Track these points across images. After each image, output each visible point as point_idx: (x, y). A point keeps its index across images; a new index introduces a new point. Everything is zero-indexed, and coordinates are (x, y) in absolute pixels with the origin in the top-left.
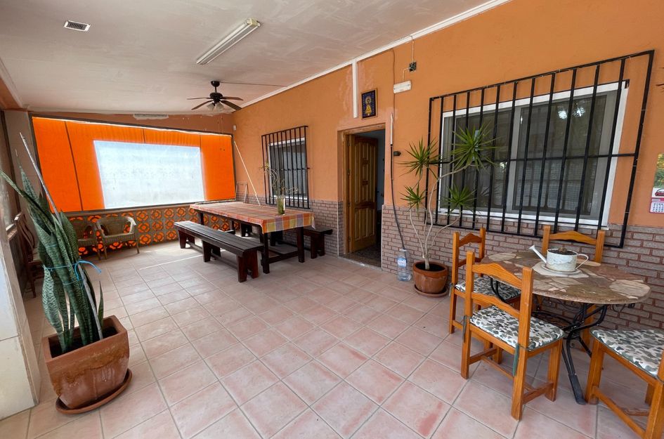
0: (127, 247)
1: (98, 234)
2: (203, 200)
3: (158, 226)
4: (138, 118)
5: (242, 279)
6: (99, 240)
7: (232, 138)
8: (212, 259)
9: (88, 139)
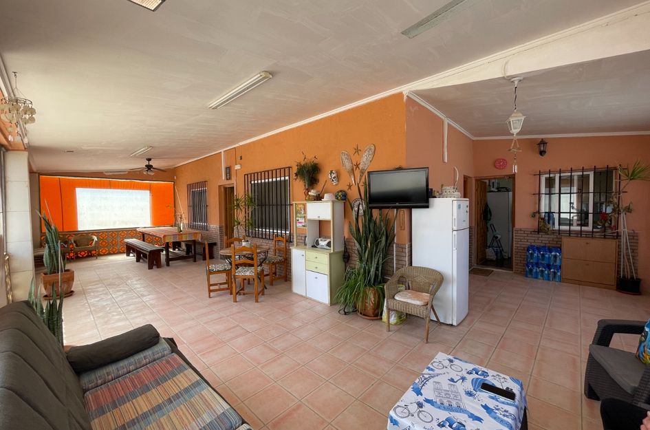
0: (90, 255)
1: (71, 246)
2: (150, 226)
3: (114, 242)
4: (106, 174)
5: (150, 267)
6: (71, 250)
7: (174, 184)
8: (141, 261)
9: (73, 186)
